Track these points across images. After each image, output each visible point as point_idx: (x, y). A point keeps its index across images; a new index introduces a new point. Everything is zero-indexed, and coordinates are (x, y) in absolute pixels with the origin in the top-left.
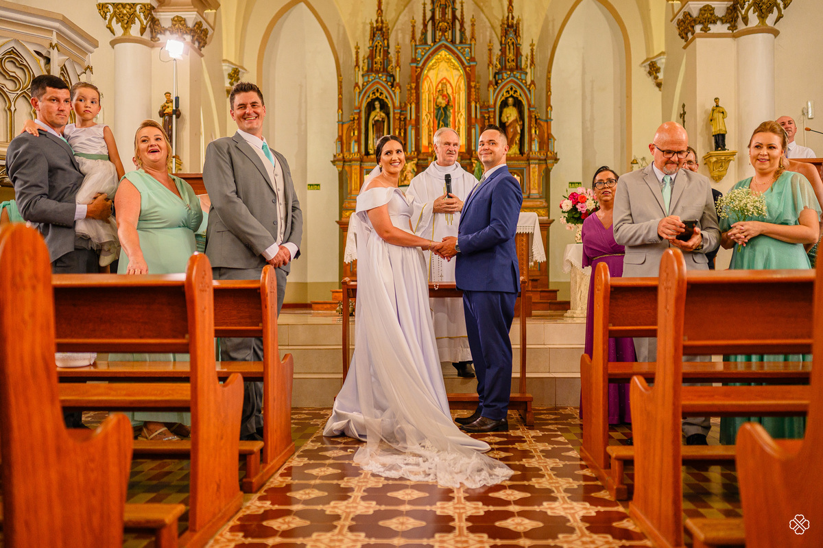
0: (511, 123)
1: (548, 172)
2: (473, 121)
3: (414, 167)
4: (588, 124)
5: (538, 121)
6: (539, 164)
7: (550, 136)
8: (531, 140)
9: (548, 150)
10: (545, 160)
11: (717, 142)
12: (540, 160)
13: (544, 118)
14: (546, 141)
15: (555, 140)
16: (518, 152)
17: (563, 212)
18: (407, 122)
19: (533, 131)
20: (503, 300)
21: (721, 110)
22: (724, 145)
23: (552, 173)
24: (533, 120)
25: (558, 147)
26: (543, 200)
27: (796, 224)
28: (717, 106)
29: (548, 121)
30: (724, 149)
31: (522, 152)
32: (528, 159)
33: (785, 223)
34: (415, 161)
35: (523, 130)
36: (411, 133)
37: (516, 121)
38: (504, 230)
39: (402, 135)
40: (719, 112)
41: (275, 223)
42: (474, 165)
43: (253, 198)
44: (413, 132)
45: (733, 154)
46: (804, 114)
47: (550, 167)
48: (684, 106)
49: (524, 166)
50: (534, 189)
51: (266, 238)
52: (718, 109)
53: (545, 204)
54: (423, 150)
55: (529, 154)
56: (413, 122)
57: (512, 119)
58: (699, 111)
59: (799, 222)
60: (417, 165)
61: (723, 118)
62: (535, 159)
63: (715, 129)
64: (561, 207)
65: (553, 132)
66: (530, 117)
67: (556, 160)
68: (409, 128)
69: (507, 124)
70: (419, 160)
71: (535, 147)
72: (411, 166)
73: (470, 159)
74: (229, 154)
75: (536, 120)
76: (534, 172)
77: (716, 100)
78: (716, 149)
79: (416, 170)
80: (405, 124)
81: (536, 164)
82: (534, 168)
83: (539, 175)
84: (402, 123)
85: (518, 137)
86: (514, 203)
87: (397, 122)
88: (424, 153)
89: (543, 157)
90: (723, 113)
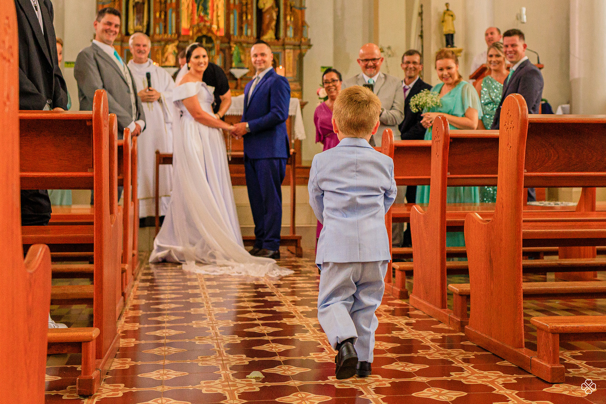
0: (267, 10)
1: (301, 56)
2: (232, 6)
3: (175, 49)
4: (339, 13)
5: (293, 9)
6: (294, 50)
7: (303, 24)
8: (286, 26)
9: (302, 37)
10: (299, 46)
11: (447, 41)
12: (294, 45)
13: (298, 5)
14: (300, 27)
15: (308, 26)
16: (274, 37)
17: (320, 98)
18: (168, 6)
19: (288, 18)
20: (281, 165)
21: (451, 13)
22: (453, 43)
23: (305, 59)
24: (289, 9)
25: (312, 33)
26: (298, 84)
27: (463, 116)
28: (448, 10)
29: (302, 9)
30: (452, 46)
31: (277, 38)
32: (284, 45)
33: (456, 115)
34: (176, 43)
35: (278, 16)
36: (172, 17)
37: (272, 7)
38: (282, 115)
39: (163, 17)
40: (449, 15)
41: (131, 107)
42: (233, 49)
43: (115, 91)
44: (174, 15)
45: (460, 51)
46: (517, 19)
47: (303, 52)
48: (422, 6)
49: (279, 51)
50: (289, 72)
51: (127, 117)
52: (448, 12)
53: (299, 87)
54: (182, 33)
55: (284, 40)
56: (174, 5)
57: (268, 6)
58: (433, 13)
59: (464, 115)
60: (178, 47)
61: (453, 20)
62: (289, 44)
63: (447, 29)
64: (318, 94)
65: (307, 19)
66: (285, 4)
67: (310, 46)
68: (169, 12)
69: (264, 11)
70: (180, 42)
71: (290, 33)
72: (172, 48)
73: (229, 43)
74: (96, 59)
75: (291, 8)
76: (289, 57)
77: (447, 4)
78: (447, 46)
79: (176, 51)
80: (166, 7)
81: (291, 49)
82: (289, 53)
83: (294, 60)
84: (163, 6)
85: (274, 23)
86: (286, 94)
87: (158, 5)
88: (184, 36)
89: (297, 42)
90: (452, 16)
